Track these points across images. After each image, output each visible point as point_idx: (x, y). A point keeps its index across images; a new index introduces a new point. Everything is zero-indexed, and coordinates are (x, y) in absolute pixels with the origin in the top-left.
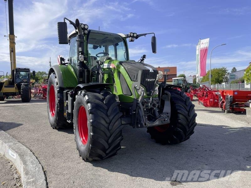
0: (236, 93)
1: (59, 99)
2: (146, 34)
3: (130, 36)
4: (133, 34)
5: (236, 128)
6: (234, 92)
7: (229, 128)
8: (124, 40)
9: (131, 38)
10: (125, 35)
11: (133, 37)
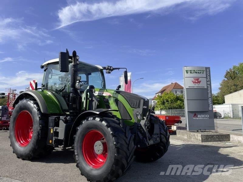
0: (167, 118)
1: (40, 126)
2: (119, 68)
3: (108, 69)
4: (110, 67)
5: (180, 145)
6: (166, 117)
7: (175, 146)
8: (101, 71)
9: (108, 71)
10: (102, 67)
11: (110, 69)
